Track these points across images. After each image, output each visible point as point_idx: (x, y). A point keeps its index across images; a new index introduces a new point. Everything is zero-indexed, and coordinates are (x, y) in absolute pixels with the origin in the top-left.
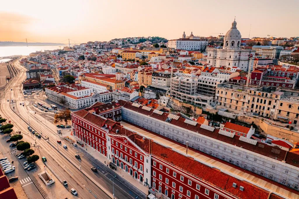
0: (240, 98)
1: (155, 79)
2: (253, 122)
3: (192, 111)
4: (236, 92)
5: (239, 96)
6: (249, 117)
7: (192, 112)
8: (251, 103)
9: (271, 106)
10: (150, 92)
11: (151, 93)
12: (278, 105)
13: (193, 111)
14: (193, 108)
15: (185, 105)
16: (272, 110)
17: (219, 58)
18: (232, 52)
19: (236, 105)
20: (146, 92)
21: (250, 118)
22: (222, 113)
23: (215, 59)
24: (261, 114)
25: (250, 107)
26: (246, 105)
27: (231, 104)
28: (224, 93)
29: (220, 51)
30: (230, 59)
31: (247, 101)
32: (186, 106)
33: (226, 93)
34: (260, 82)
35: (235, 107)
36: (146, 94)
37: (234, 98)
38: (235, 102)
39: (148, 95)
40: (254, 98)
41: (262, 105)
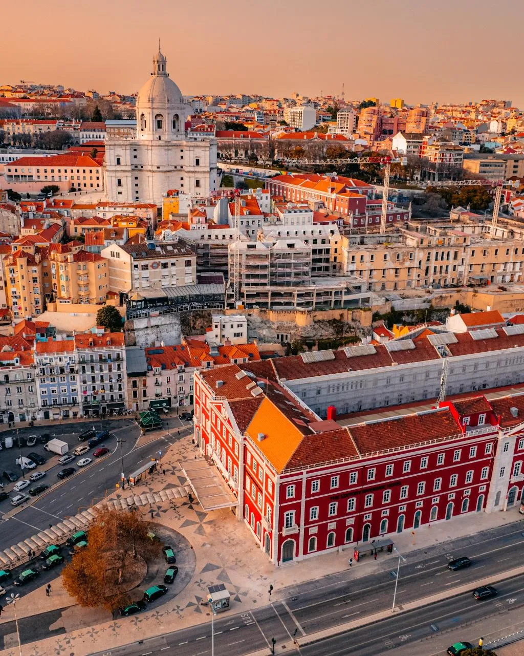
0: (404, 260)
1: (145, 267)
2: (457, 302)
3: (348, 324)
4: (394, 250)
5: (401, 258)
6: (449, 295)
7: (350, 327)
8: (424, 267)
9: (459, 261)
10: (154, 322)
11: (159, 323)
12: (468, 256)
13: (352, 324)
14: (348, 317)
15: (320, 316)
16: (460, 269)
17: (155, 169)
18: (203, 149)
19: (396, 279)
20: (140, 324)
21: (451, 296)
22: (399, 305)
23: (137, 174)
24: (442, 283)
25: (423, 274)
26: (414, 273)
27: (384, 280)
28: (367, 258)
29: (159, 146)
30: (197, 169)
31: (416, 264)
32: (326, 318)
33: (372, 256)
34: (367, 218)
35: (393, 284)
36: (141, 333)
37: (390, 264)
38: (392, 272)
39: (149, 331)
40: (429, 253)
41: (444, 263)
